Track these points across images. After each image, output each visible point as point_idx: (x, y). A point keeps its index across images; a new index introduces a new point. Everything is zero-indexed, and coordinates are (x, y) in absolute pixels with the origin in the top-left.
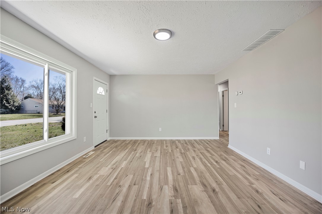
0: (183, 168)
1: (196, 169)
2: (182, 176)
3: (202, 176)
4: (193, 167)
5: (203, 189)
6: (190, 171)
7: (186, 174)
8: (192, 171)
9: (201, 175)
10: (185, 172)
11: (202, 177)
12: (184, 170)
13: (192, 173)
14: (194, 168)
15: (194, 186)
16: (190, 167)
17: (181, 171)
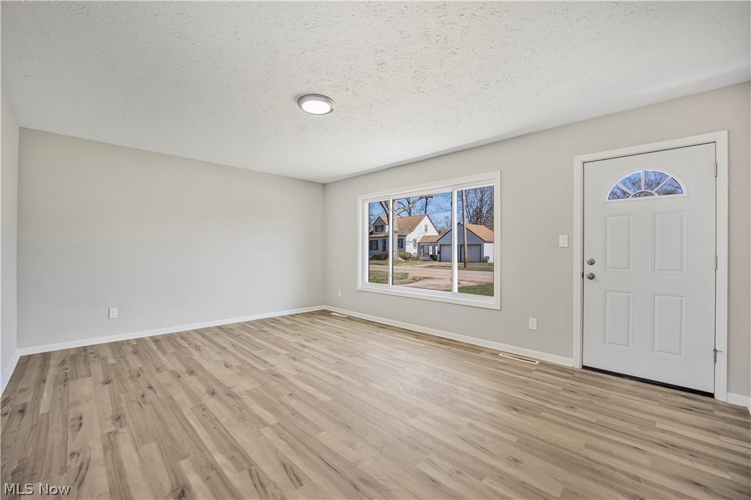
0: (295, 413)
1: (261, 422)
2: (284, 395)
3: (237, 410)
4: (272, 427)
5: (233, 389)
6: (273, 410)
7: (276, 401)
8: (267, 413)
9: (241, 411)
10: (283, 404)
11: (238, 408)
12: (288, 407)
13: (266, 409)
14: (266, 424)
15: (248, 388)
16: (278, 423)
17: (293, 403)
